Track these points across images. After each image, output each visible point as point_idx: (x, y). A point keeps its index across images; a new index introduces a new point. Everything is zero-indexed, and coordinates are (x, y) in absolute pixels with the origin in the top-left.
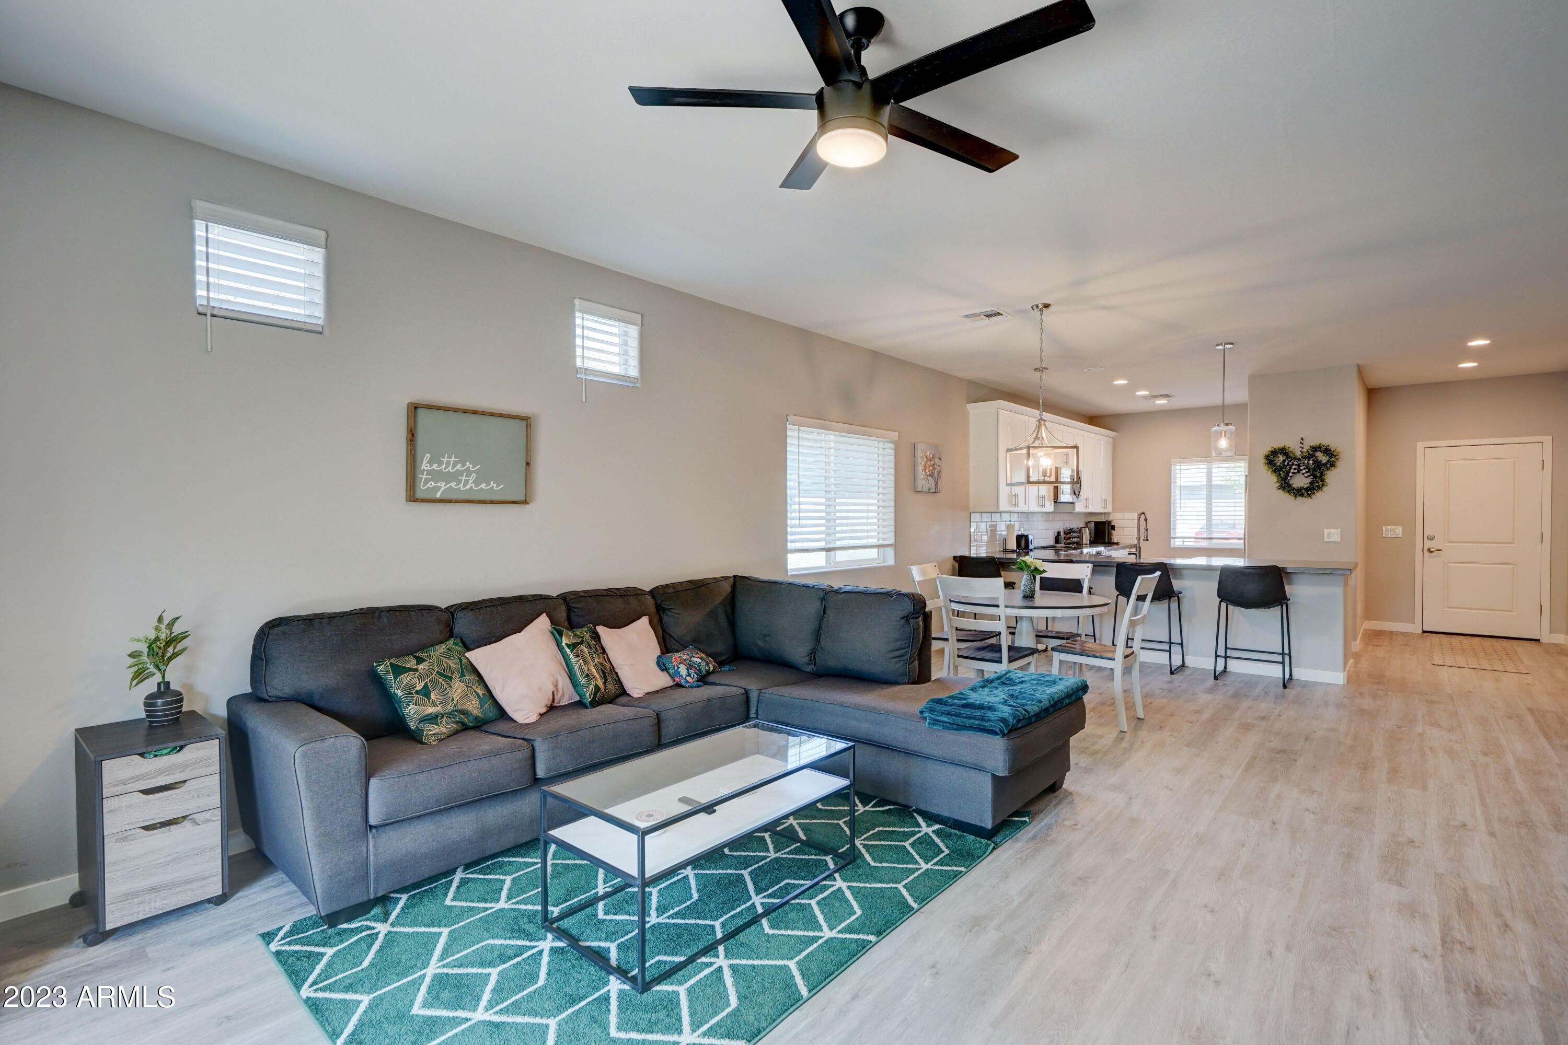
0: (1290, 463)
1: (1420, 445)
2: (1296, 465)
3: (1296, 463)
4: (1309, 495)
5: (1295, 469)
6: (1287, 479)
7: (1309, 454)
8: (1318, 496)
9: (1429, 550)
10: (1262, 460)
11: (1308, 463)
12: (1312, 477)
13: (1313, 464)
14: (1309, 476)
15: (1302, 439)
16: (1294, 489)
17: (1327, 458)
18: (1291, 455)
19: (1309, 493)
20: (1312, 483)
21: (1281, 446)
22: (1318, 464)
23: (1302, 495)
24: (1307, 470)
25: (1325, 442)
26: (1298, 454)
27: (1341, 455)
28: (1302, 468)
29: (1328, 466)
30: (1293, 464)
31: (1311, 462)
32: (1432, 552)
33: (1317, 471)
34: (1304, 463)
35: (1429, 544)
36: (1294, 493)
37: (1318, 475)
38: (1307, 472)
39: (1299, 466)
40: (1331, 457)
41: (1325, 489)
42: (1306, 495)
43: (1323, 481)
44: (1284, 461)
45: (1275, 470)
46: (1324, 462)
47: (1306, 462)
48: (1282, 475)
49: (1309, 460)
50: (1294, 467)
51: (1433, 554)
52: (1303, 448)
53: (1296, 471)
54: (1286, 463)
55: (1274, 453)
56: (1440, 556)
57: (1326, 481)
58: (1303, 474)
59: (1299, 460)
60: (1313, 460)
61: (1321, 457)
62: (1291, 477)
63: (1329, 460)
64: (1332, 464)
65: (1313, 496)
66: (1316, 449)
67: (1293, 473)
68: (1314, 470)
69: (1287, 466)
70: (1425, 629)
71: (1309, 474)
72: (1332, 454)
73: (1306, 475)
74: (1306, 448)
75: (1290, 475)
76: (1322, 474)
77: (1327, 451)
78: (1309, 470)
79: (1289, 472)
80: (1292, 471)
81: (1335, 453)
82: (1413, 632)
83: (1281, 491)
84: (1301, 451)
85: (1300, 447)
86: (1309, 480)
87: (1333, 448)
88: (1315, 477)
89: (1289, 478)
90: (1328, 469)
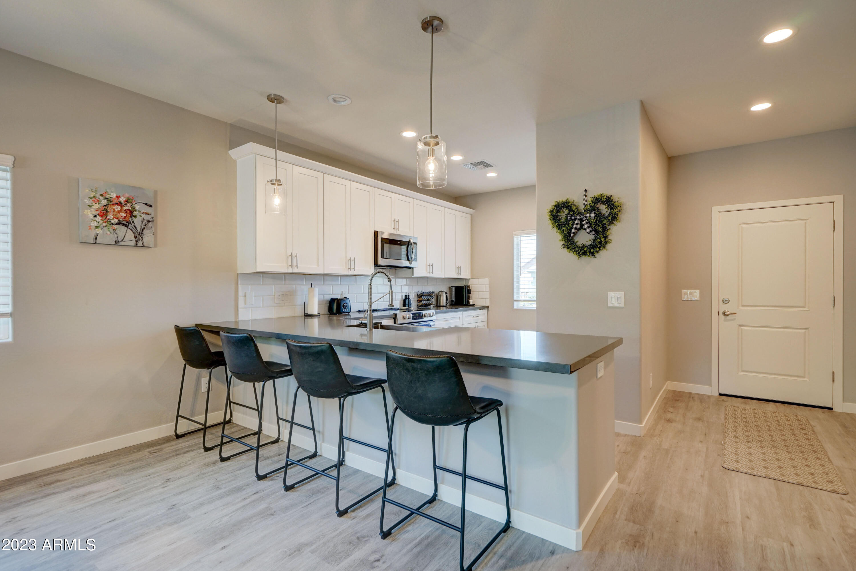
0: (573, 218)
1: (716, 209)
2: (579, 219)
3: (578, 217)
4: (592, 254)
5: (577, 224)
6: (570, 236)
7: (591, 206)
8: (603, 255)
9: (724, 313)
10: (547, 216)
11: (590, 217)
12: (593, 233)
13: (595, 217)
14: (591, 231)
15: (586, 191)
16: (577, 247)
17: (609, 211)
18: (574, 208)
19: (592, 251)
20: (594, 240)
21: (564, 199)
22: (599, 215)
23: (584, 254)
24: (588, 225)
25: (607, 192)
26: (582, 207)
27: (624, 207)
28: (584, 222)
29: (610, 218)
30: (576, 219)
31: (593, 215)
32: (727, 315)
33: (599, 226)
34: (586, 217)
35: (724, 308)
36: (577, 251)
37: (600, 229)
38: (588, 227)
39: (581, 220)
40: (612, 209)
41: (608, 246)
42: (588, 253)
43: (606, 237)
44: (567, 215)
45: (559, 225)
46: (607, 214)
47: (588, 215)
48: (565, 232)
49: (590, 213)
50: (576, 222)
51: (728, 318)
52: (586, 201)
53: (578, 226)
54: (569, 218)
55: (559, 207)
56: (735, 319)
57: (610, 237)
58: (585, 229)
59: (581, 214)
60: (595, 213)
61: (604, 209)
62: (574, 233)
63: (611, 213)
64: (614, 218)
65: (596, 255)
66: (597, 200)
67: (576, 228)
68: (596, 224)
69: (569, 221)
70: (721, 392)
71: (590, 229)
72: (613, 205)
73: (588, 230)
74: (589, 200)
75: (573, 231)
76: (605, 229)
77: (609, 201)
78: (591, 224)
79: (571, 228)
80: (575, 226)
81: (616, 204)
82: (709, 394)
83: (566, 250)
84: (584, 204)
85: (584, 199)
86: (591, 237)
87: (615, 198)
88: (597, 232)
89: (572, 235)
90: (611, 223)
